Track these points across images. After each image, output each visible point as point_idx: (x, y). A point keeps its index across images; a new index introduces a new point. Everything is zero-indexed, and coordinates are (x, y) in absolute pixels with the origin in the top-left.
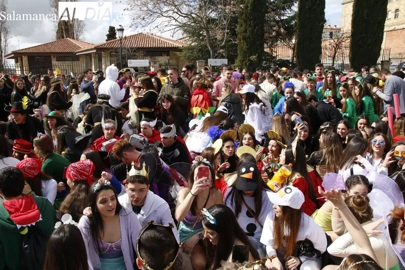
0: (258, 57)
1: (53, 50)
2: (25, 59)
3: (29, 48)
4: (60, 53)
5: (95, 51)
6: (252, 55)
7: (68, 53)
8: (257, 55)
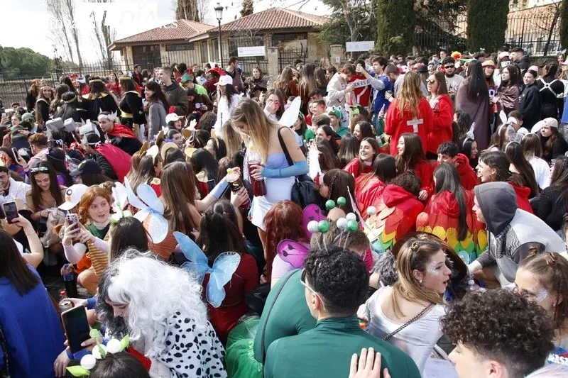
0: (404, 37)
1: (161, 38)
2: (129, 50)
3: (134, 36)
4: (169, 40)
5: (208, 36)
6: (395, 35)
7: (177, 40)
8: (402, 35)
